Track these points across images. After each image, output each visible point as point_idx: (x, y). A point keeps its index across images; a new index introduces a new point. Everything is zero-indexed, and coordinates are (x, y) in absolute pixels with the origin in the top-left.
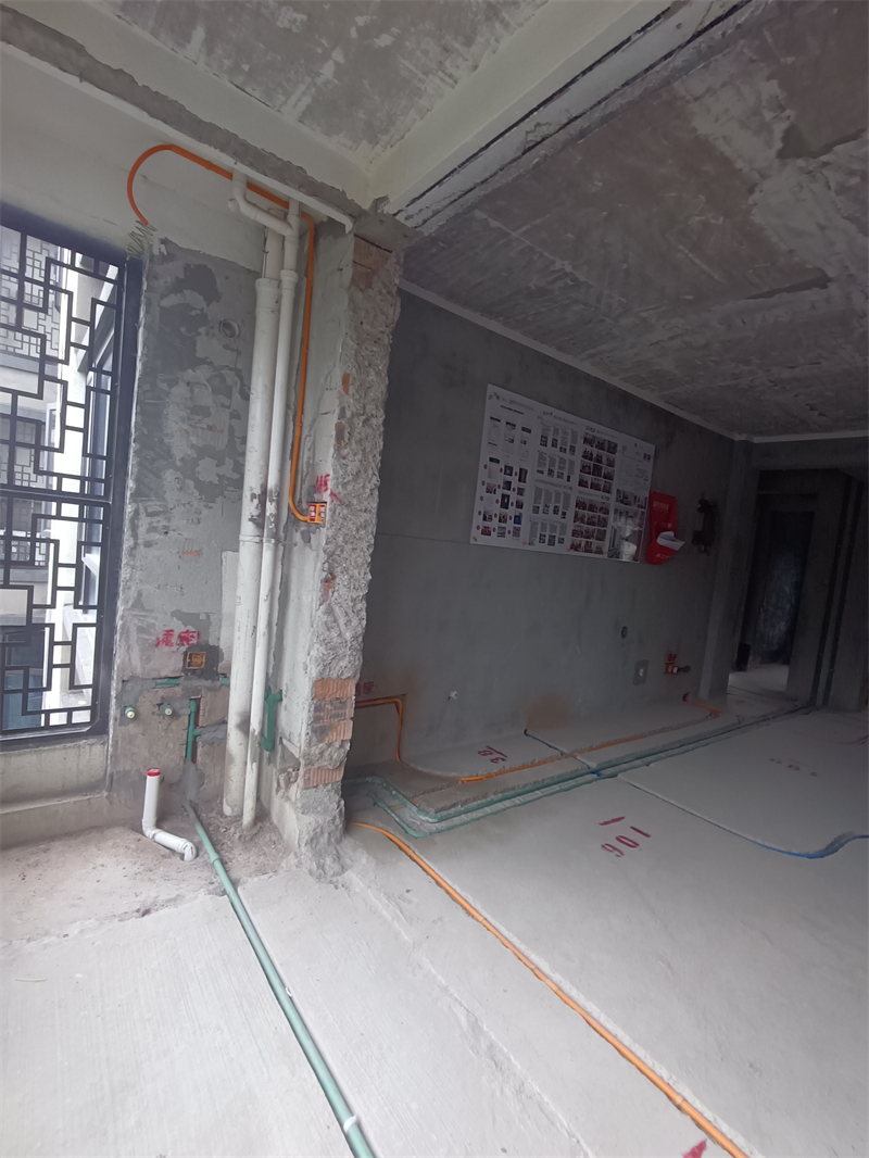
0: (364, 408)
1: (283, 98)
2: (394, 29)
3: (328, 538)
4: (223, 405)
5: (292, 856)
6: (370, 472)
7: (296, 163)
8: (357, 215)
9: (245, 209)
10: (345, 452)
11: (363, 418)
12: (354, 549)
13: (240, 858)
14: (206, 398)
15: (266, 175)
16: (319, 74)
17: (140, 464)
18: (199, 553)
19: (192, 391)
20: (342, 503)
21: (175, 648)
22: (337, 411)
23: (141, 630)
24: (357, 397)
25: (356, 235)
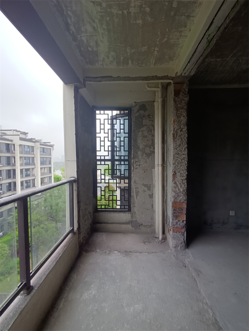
1: (149, 63)
2: (166, 36)
4: (150, 134)
5: (170, 250)
6: (184, 144)
7: (154, 75)
8: (172, 79)
9: (148, 89)
10: (176, 140)
11: (180, 130)
12: (181, 166)
14: (146, 133)
15: (149, 81)
17: (133, 151)
18: (147, 170)
19: (143, 133)
22: (173, 130)
23: (136, 188)
24: (178, 124)
25: (174, 84)
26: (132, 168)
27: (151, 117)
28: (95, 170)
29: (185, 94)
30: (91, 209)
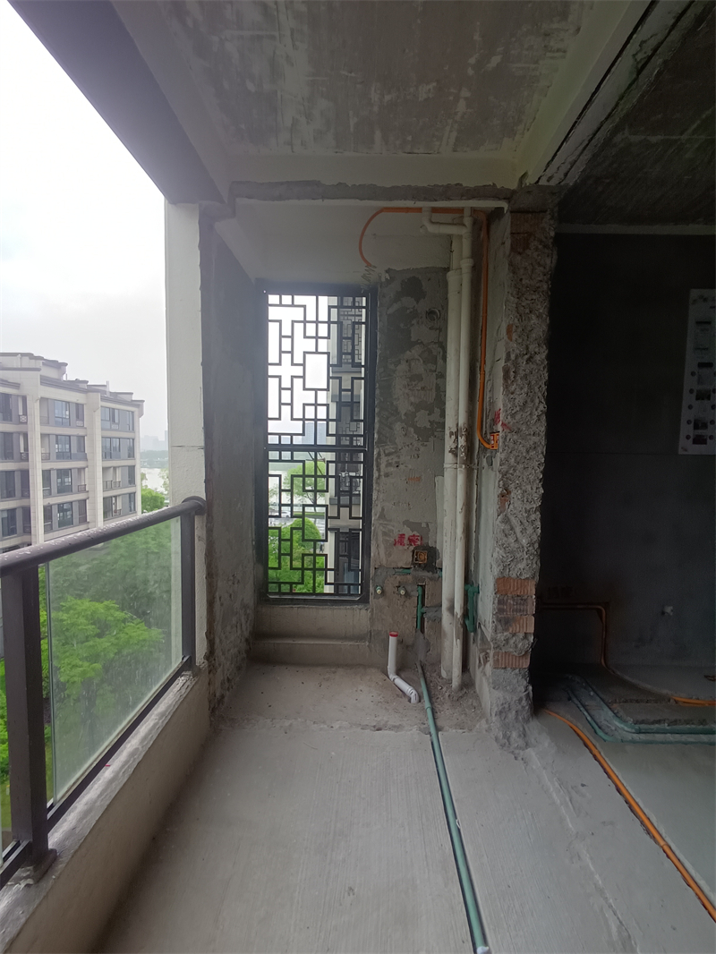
0: (527, 348)
1: (438, 143)
2: (498, 50)
3: (501, 460)
4: (431, 371)
5: (483, 721)
6: (537, 401)
7: (453, 182)
8: (509, 196)
9: (432, 229)
10: (512, 388)
11: (526, 357)
12: (525, 468)
13: (447, 713)
14: (419, 368)
15: (436, 201)
16: (456, 113)
17: (380, 422)
18: (419, 479)
19: (410, 366)
20: (511, 431)
21: (406, 547)
22: (504, 356)
23: (385, 534)
24: (520, 341)
25: (511, 212)
26: (376, 474)
27: (437, 317)
28: (263, 477)
29: (545, 246)
30: (248, 594)
